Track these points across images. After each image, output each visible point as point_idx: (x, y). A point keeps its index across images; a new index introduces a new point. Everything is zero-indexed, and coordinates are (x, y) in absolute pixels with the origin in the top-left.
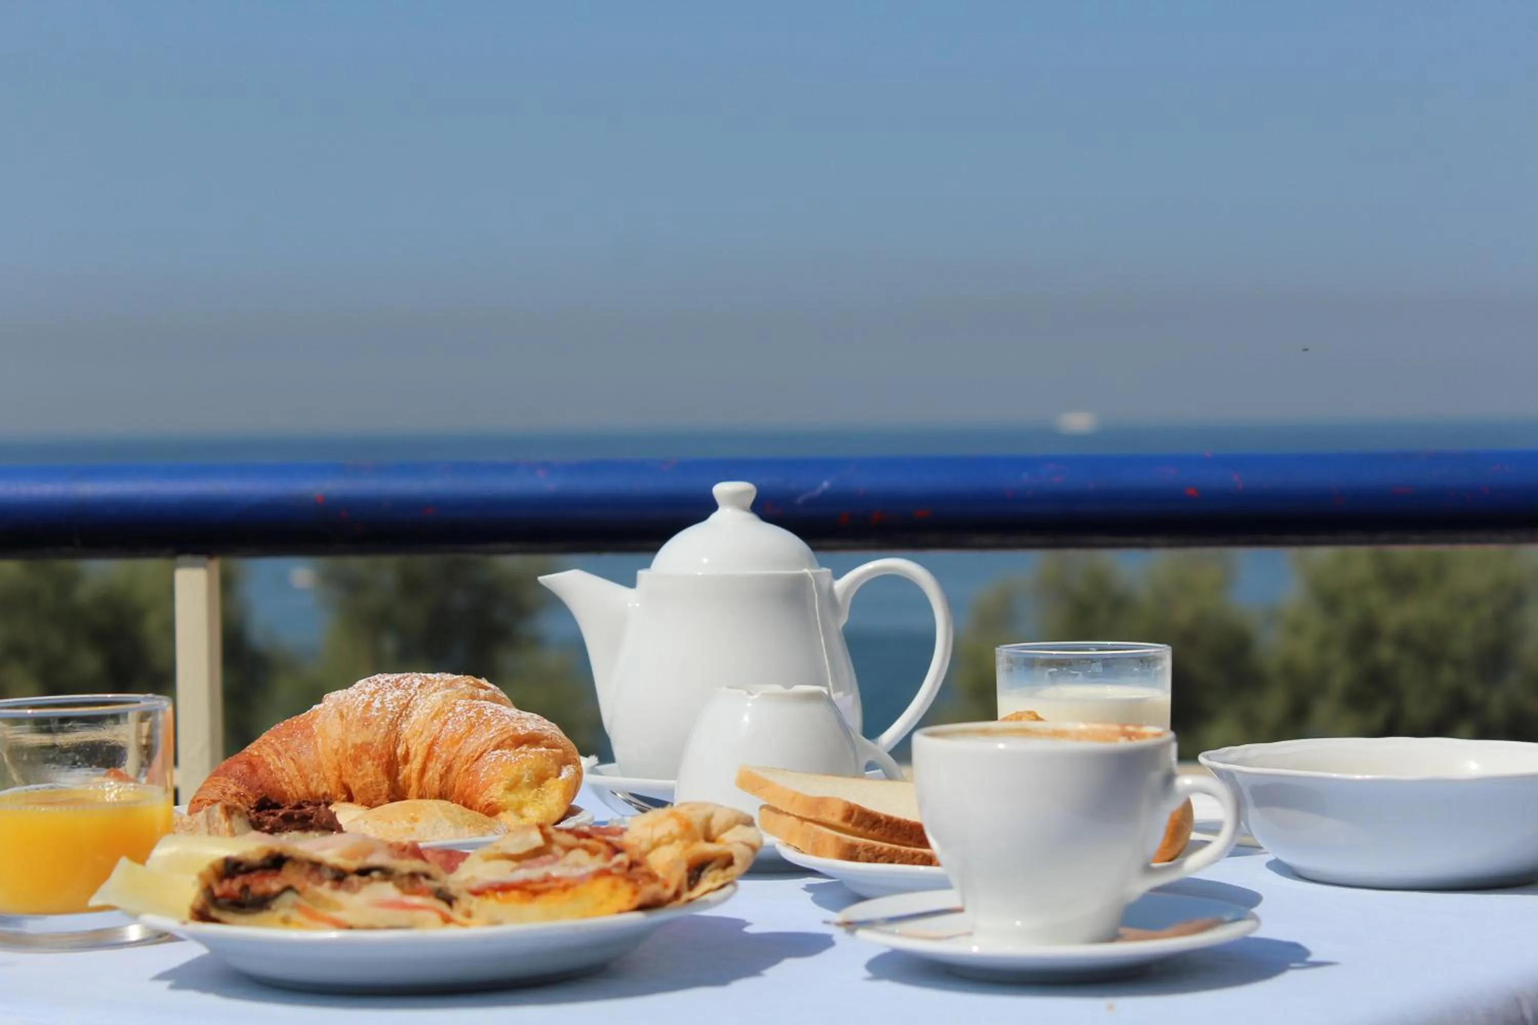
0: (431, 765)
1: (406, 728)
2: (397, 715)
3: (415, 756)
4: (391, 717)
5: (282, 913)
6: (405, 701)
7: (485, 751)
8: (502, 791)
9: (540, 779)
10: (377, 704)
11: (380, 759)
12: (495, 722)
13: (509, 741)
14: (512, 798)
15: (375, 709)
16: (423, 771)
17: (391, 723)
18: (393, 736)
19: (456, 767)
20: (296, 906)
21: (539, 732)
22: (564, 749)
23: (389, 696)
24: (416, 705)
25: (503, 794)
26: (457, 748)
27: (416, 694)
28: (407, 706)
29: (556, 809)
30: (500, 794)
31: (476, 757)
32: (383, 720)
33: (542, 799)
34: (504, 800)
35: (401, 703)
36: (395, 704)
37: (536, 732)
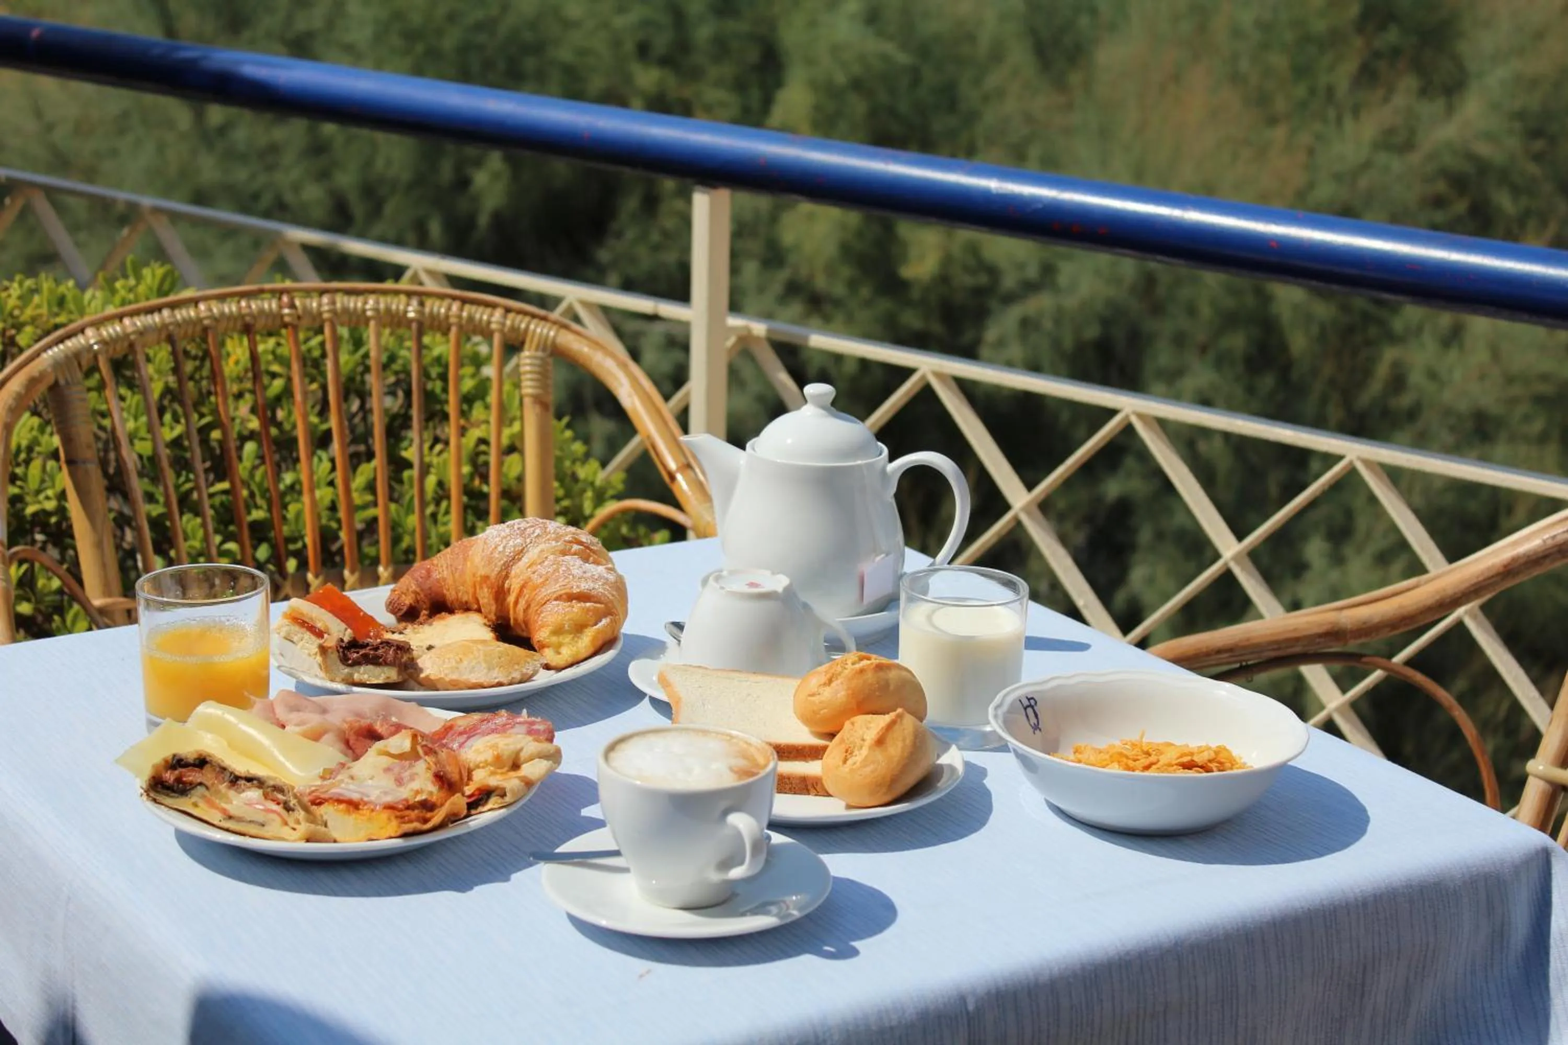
0: (520, 600)
1: (515, 570)
2: (511, 559)
3: (513, 592)
4: (505, 559)
5: (194, 799)
6: (520, 548)
7: (548, 600)
8: (548, 633)
9: (579, 628)
10: (500, 548)
11: (492, 588)
12: (562, 579)
13: (564, 596)
14: (554, 639)
15: (497, 552)
16: (516, 602)
17: (504, 564)
18: (504, 573)
19: (532, 605)
20: (203, 797)
21: (589, 591)
22: (606, 604)
23: (511, 543)
24: (528, 551)
25: (548, 636)
26: (534, 593)
27: (531, 542)
28: (522, 551)
29: (583, 651)
30: (546, 636)
31: (543, 602)
32: (500, 561)
33: (577, 642)
34: (548, 640)
35: (517, 549)
36: (512, 549)
37: (585, 591)
